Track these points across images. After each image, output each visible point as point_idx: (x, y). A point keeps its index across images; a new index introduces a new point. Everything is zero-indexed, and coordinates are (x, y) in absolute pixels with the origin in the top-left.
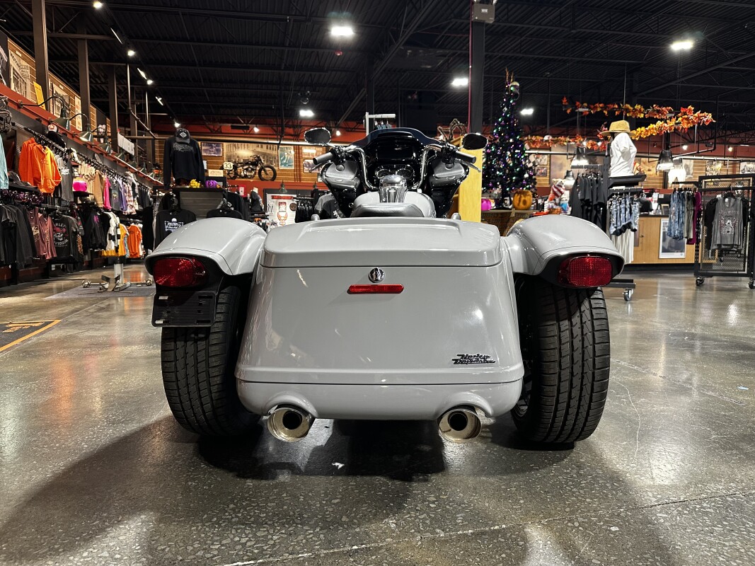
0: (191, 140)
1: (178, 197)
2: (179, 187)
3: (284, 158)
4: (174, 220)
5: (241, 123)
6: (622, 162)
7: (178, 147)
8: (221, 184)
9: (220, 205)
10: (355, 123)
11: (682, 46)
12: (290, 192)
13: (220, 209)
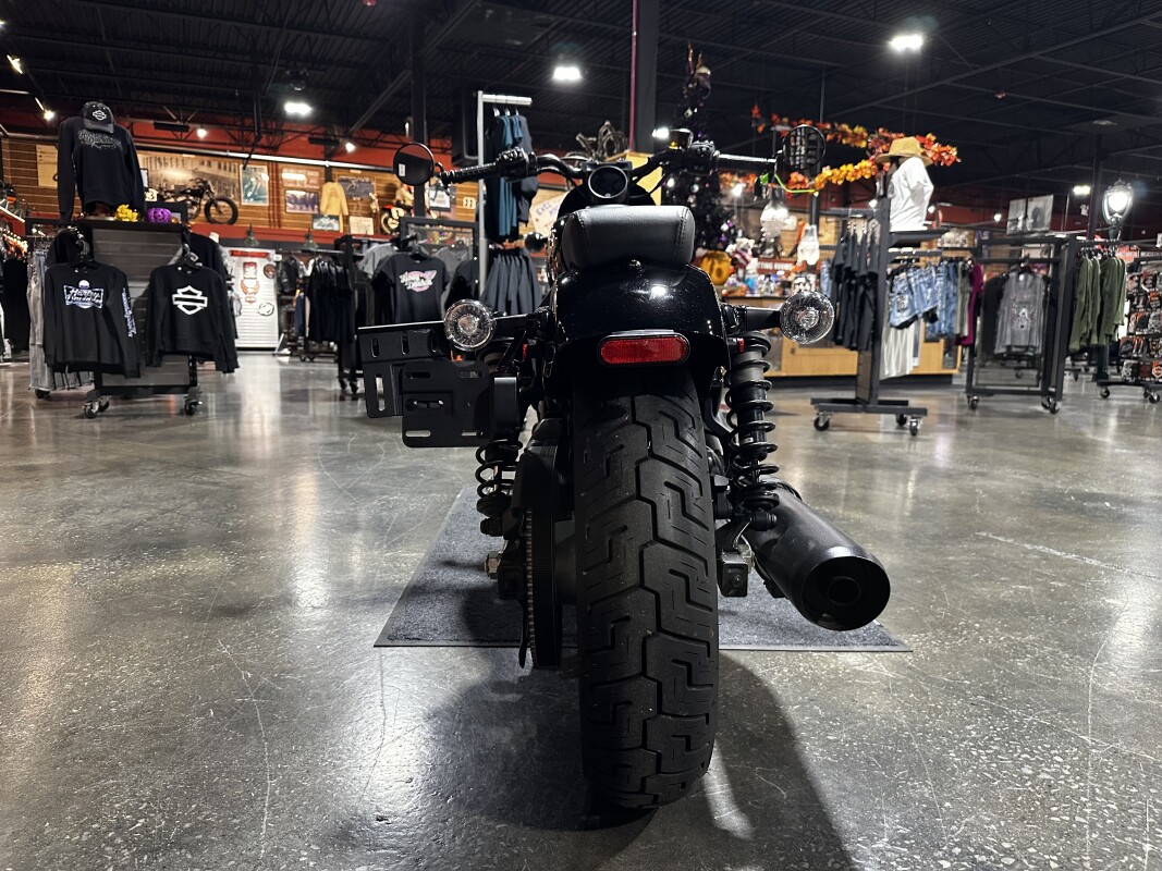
0: (115, 127)
1: (89, 238)
2: (92, 218)
3: (251, 186)
4: (84, 283)
5: (171, 119)
6: (911, 207)
7: (91, 140)
8: (178, 215)
9: (176, 258)
10: (378, 133)
11: (907, 43)
12: (264, 244)
13: (176, 266)
